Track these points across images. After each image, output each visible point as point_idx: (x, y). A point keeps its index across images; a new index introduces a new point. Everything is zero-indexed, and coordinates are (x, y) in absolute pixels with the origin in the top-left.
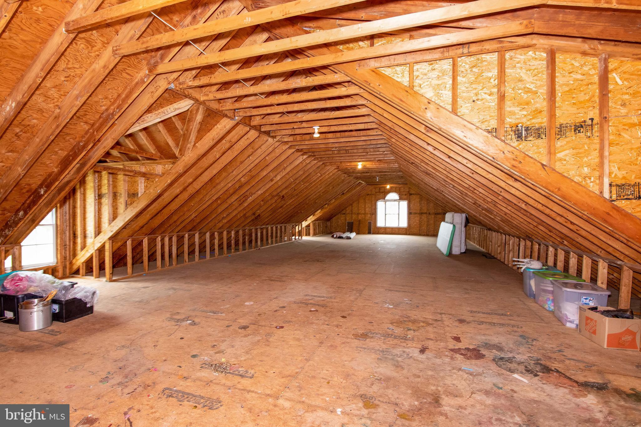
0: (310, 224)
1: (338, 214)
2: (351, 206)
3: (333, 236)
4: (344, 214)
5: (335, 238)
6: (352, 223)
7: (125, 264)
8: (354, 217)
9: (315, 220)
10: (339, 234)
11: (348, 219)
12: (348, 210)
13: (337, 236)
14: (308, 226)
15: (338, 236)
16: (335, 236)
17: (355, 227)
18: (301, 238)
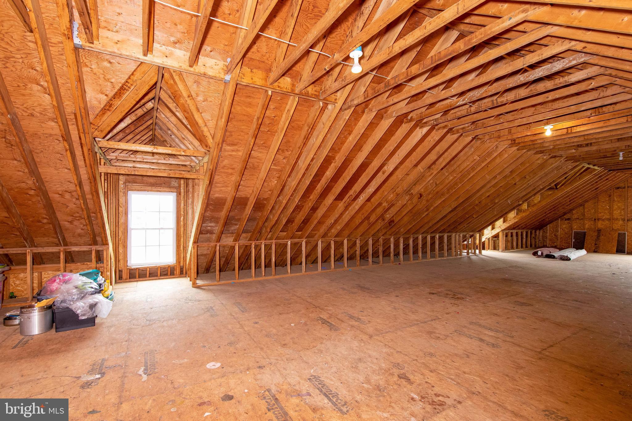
0: (499, 233)
1: (557, 219)
2: (581, 208)
3: (535, 254)
4: (569, 219)
5: (539, 256)
6: (585, 234)
7: (250, 268)
8: (588, 225)
9: (508, 228)
10: (546, 251)
11: (576, 227)
12: (576, 214)
13: (542, 253)
14: (496, 236)
15: (544, 254)
16: (539, 253)
17: (589, 240)
18: (480, 252)
